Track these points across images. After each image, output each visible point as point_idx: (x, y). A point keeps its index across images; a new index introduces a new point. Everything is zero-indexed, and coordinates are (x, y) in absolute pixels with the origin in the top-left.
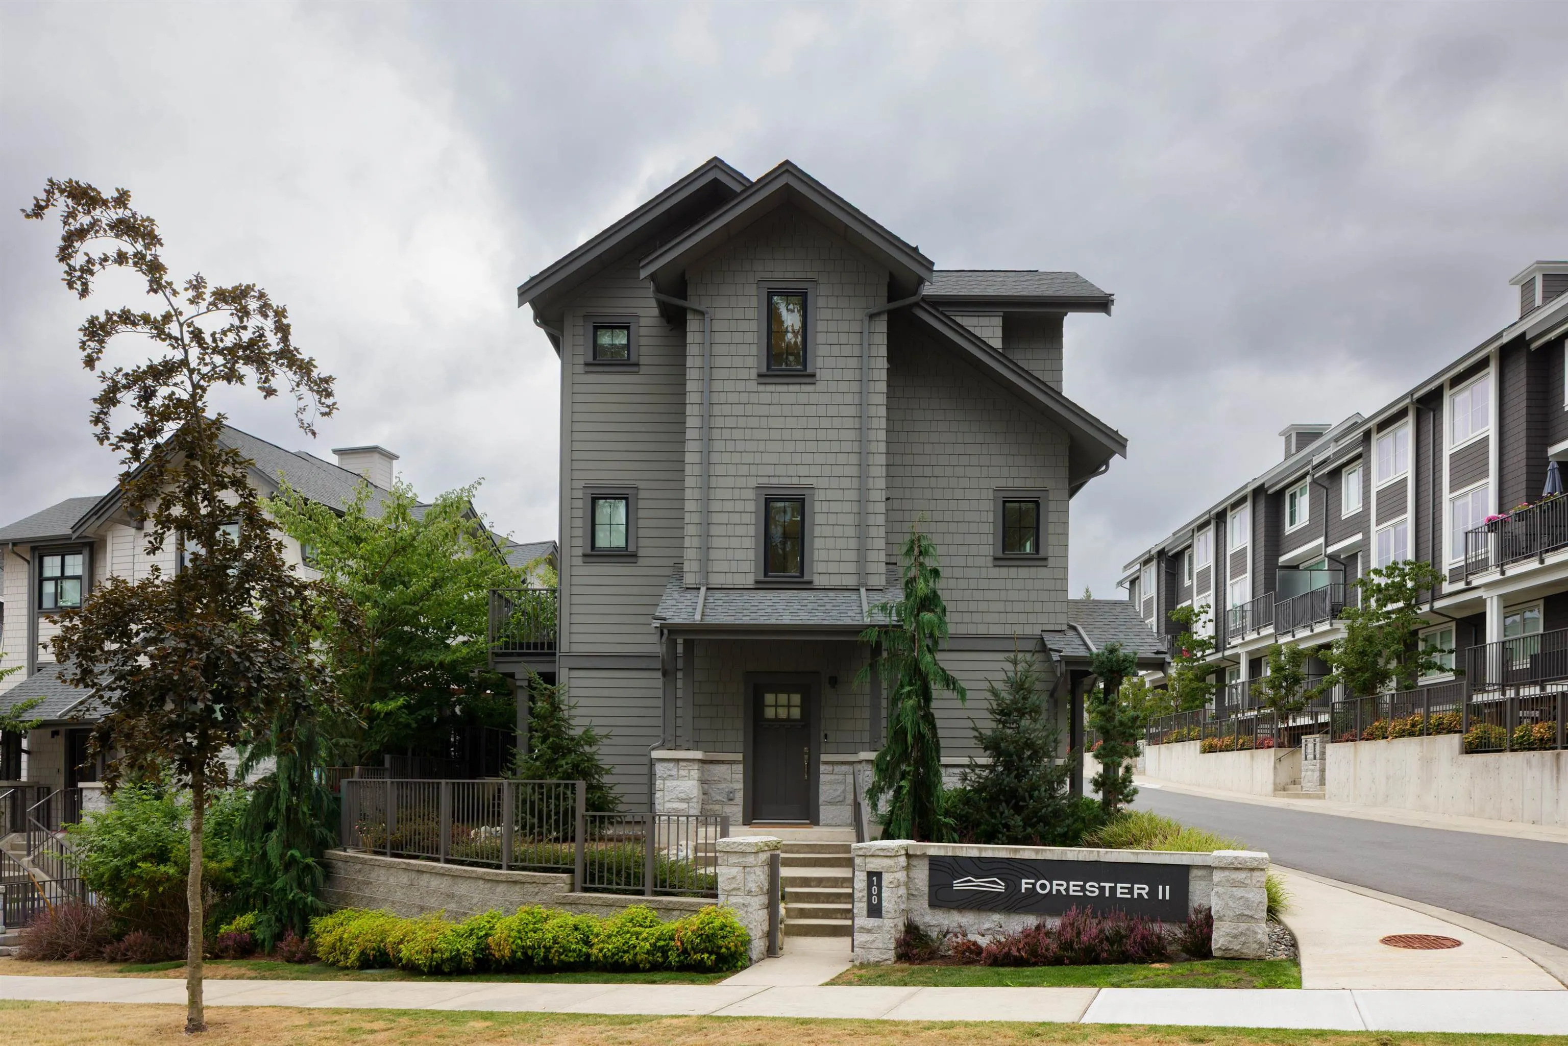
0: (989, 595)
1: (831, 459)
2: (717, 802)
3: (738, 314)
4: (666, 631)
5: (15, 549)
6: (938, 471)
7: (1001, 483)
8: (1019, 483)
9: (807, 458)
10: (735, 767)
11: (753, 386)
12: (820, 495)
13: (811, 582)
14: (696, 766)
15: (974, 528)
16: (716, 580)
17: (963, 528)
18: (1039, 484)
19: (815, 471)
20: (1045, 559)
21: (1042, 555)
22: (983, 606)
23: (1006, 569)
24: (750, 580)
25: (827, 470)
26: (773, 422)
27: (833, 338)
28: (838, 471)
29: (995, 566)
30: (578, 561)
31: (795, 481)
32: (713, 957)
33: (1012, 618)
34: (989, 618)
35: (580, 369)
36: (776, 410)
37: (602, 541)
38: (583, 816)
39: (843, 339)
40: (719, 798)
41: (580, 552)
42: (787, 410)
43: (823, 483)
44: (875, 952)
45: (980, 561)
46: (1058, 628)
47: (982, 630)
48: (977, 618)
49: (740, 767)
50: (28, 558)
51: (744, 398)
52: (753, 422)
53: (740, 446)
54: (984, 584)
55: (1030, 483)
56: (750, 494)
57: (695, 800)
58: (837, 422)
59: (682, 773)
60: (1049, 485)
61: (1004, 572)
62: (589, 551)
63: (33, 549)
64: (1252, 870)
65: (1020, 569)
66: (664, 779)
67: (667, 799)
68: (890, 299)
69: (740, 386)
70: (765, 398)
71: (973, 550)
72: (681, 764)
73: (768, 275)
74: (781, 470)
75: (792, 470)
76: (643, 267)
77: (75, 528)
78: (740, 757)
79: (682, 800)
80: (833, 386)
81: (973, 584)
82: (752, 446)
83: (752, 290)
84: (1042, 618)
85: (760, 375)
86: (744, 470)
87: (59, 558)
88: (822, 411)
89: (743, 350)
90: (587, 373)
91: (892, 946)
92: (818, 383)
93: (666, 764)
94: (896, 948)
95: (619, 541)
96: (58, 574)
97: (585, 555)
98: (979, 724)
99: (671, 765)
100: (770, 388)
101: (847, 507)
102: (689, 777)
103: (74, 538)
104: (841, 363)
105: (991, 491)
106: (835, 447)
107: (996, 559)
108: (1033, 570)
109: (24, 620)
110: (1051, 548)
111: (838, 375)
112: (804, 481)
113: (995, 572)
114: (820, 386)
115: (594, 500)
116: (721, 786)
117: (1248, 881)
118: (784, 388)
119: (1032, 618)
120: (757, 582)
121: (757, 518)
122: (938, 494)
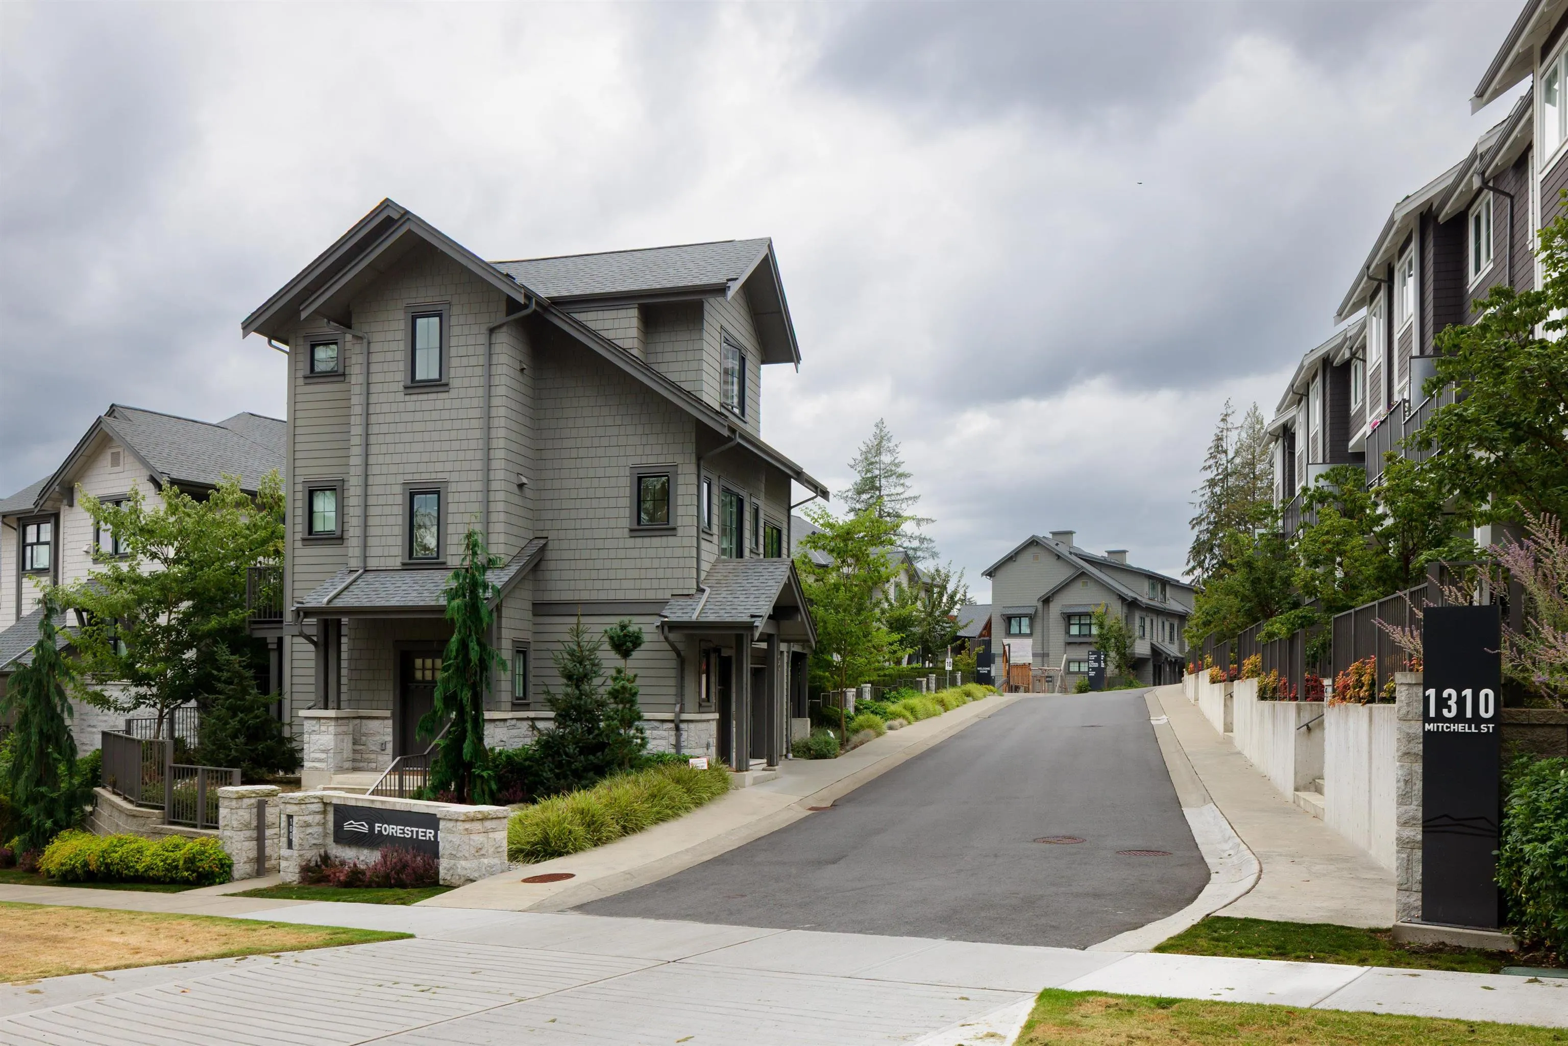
0: (626, 564)
1: (461, 455)
2: (373, 752)
3: (390, 336)
4: (302, 614)
5: (5, 520)
6: (582, 453)
7: (637, 460)
8: (652, 460)
9: (442, 456)
10: (386, 722)
11: (401, 396)
12: (452, 487)
13: (444, 563)
14: (333, 723)
15: (613, 502)
16: (372, 563)
17: (604, 503)
18: (669, 459)
19: (449, 466)
20: (674, 529)
21: (671, 525)
22: (620, 574)
23: (641, 539)
24: (397, 563)
25: (458, 466)
26: (418, 427)
27: (463, 351)
28: (466, 465)
29: (631, 537)
30: (299, 544)
31: (433, 476)
32: (194, 875)
33: (646, 584)
34: (626, 584)
35: (301, 381)
36: (418, 416)
37: (318, 527)
38: (170, 767)
39: (471, 350)
40: (374, 748)
41: (299, 536)
42: (427, 416)
43: (454, 477)
44: (290, 875)
45: (618, 533)
46: (686, 592)
47: (620, 596)
48: (615, 584)
49: (390, 722)
50: (15, 526)
51: (394, 407)
52: (401, 427)
53: (391, 448)
54: (621, 554)
55: (661, 459)
56: (398, 489)
57: (332, 751)
58: (466, 424)
59: (323, 728)
60: (679, 459)
61: (639, 542)
62: (307, 536)
63: (19, 519)
64: (457, 821)
65: (654, 539)
66: (310, 734)
67: (312, 750)
68: (508, 313)
69: (391, 397)
70: (411, 406)
71: (613, 523)
72: (322, 721)
73: (413, 301)
74: (422, 467)
75: (431, 467)
76: (303, 310)
77: (36, 504)
78: (388, 713)
79: (323, 751)
80: (462, 393)
81: (612, 554)
82: (399, 448)
83: (400, 315)
84: (672, 583)
85: (406, 388)
86: (394, 469)
87: (35, 526)
88: (454, 414)
89: (393, 366)
90: (306, 384)
91: (297, 871)
92: (452, 391)
93: (310, 722)
94: (300, 872)
95: (331, 526)
96: (35, 541)
97: (303, 540)
98: (553, 690)
99: (314, 722)
100: (414, 397)
101: (474, 497)
102: (327, 732)
103: (36, 510)
104: (469, 371)
105: (627, 468)
106: (465, 445)
107: (631, 530)
108: (664, 539)
109: (14, 579)
110: (679, 519)
111: (466, 383)
112: (440, 476)
113: (631, 542)
114: (453, 393)
115: (311, 494)
116: (377, 738)
117: (454, 829)
118: (424, 397)
119: (663, 584)
120: (404, 564)
121: (403, 509)
122: (582, 473)
